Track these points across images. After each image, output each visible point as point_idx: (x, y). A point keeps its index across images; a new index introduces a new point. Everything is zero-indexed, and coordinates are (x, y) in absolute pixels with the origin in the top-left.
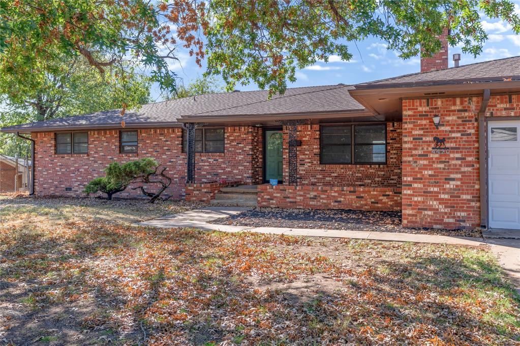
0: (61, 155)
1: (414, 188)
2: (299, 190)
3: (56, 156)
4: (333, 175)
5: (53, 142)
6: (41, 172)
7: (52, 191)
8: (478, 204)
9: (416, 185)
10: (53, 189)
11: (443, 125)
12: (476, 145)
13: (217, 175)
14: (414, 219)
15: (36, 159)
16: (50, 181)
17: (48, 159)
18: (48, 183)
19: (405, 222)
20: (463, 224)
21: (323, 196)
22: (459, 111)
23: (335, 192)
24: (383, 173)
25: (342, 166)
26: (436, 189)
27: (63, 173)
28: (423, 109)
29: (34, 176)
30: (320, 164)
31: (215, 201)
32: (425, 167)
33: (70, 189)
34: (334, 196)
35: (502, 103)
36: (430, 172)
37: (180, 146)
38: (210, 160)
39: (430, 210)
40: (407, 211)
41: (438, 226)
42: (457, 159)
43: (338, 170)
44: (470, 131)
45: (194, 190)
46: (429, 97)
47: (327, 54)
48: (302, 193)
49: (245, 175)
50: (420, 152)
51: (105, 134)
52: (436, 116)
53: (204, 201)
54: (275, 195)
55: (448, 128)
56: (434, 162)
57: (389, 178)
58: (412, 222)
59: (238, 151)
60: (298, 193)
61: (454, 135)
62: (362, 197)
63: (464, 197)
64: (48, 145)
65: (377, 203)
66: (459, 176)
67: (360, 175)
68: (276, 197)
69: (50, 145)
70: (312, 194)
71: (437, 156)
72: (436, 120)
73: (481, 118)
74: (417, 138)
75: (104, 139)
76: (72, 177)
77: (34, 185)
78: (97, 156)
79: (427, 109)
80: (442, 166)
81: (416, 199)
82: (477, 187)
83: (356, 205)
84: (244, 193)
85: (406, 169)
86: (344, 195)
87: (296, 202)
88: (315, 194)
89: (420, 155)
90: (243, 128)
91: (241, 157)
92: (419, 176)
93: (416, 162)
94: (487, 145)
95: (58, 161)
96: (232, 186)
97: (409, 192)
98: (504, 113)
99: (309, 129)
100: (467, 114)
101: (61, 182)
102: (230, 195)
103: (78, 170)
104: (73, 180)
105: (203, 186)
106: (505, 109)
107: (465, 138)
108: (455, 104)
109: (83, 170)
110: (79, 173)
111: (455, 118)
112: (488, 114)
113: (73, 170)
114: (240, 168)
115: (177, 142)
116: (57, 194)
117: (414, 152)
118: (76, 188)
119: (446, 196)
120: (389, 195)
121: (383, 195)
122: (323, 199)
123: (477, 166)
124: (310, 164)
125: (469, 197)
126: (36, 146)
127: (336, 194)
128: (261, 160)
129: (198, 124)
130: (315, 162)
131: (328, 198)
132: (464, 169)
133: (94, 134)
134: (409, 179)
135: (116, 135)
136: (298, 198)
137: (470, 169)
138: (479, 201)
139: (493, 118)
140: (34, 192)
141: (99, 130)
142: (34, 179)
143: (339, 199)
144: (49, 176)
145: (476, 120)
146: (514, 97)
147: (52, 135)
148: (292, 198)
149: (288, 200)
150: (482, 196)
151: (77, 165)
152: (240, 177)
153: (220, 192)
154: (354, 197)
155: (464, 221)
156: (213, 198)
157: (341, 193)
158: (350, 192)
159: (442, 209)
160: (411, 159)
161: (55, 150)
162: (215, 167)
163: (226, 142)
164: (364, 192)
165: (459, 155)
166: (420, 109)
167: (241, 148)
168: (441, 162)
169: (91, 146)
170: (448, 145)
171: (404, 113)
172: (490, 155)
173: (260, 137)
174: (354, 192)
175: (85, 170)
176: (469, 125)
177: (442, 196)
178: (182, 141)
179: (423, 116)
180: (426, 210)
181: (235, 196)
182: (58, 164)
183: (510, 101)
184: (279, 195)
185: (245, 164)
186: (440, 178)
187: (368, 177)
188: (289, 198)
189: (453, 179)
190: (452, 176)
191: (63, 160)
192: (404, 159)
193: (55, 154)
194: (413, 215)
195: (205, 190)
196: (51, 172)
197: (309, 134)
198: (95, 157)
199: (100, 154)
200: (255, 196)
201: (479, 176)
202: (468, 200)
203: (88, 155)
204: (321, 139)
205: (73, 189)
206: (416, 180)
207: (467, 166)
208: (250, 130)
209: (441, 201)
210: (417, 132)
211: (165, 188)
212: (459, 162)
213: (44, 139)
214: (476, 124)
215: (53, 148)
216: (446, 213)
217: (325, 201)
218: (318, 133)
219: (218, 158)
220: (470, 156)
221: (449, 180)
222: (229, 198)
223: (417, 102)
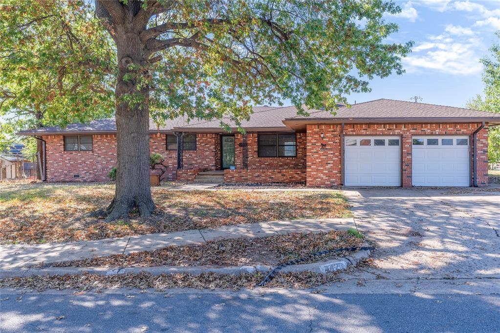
0: (70, 152)
1: (312, 168)
2: (249, 172)
3: (65, 152)
4: (266, 163)
5: (62, 142)
6: (52, 164)
7: (62, 178)
8: (340, 175)
9: (313, 167)
10: (63, 176)
11: (325, 138)
12: (339, 147)
13: (191, 164)
14: (312, 182)
15: (47, 155)
16: (60, 171)
17: (58, 155)
18: (59, 172)
19: (308, 184)
20: (334, 184)
21: (263, 175)
22: (332, 131)
23: (270, 172)
24: (294, 162)
25: (271, 158)
26: (322, 168)
27: (71, 164)
28: (316, 130)
29: (46, 167)
30: (258, 157)
31: (197, 180)
32: (317, 158)
33: (78, 176)
34: (269, 175)
35: (350, 128)
36: (320, 160)
37: (165, 146)
38: (186, 155)
39: (319, 178)
40: (309, 179)
41: (323, 186)
42: (331, 154)
43: (269, 161)
44: (337, 141)
45: (183, 173)
46: (319, 125)
47: (272, 103)
48: (251, 174)
49: (210, 164)
50: (315, 151)
51: (107, 137)
52: (322, 133)
53: (189, 180)
54: (235, 175)
55: (327, 139)
56: (321, 155)
57: (298, 165)
58: (311, 184)
59: (206, 149)
60: (249, 174)
61: (330, 143)
62: (285, 175)
63: (334, 172)
64: (58, 145)
65: (293, 178)
66: (332, 162)
67: (282, 163)
68: (235, 176)
69: (59, 145)
70: (257, 174)
71: (322, 152)
72: (322, 136)
73: (342, 135)
74: (314, 144)
75: (105, 140)
76: (80, 168)
77: (46, 174)
78: (100, 152)
79: (318, 130)
80: (325, 157)
81: (313, 173)
82: (340, 167)
83: (281, 179)
84: (214, 175)
85: (308, 159)
86: (275, 174)
87: (247, 179)
88: (259, 174)
89: (315, 152)
90: (209, 135)
91: (207, 153)
92: (314, 162)
93: (313, 156)
94: (344, 147)
95: (67, 156)
96: (204, 171)
97: (310, 170)
98: (351, 133)
99: (251, 136)
100: (335, 133)
101: (69, 171)
102: (205, 176)
103: (85, 163)
104: (80, 169)
105: (188, 171)
106: (352, 131)
107: (335, 144)
108: (330, 128)
109: (89, 163)
110: (85, 165)
111: (330, 134)
112: (344, 133)
113: (81, 163)
114: (207, 160)
115: (162, 143)
116: (67, 180)
117: (312, 151)
118: (83, 176)
119: (327, 172)
120: (298, 174)
121: (296, 174)
122: (263, 176)
123: (339, 157)
124: (252, 157)
125: (336, 172)
126: (47, 145)
127: (270, 174)
128: (219, 155)
129: (185, 132)
130: (255, 156)
131: (266, 176)
132: (334, 159)
133: (98, 137)
134: (310, 164)
135: (115, 138)
136: (248, 176)
137: (337, 159)
138: (340, 173)
139: (346, 135)
140: (46, 179)
141: (101, 134)
142: (46, 170)
143: (272, 177)
144: (60, 167)
145: (340, 136)
146: (355, 126)
147: (62, 137)
148: (245, 177)
149: (243, 178)
150: (342, 171)
151: (83, 159)
152: (207, 166)
153: (198, 174)
154: (280, 175)
155: (334, 183)
156: (195, 178)
157: (273, 173)
158: (278, 172)
159: (325, 177)
160: (311, 154)
161: (64, 148)
162: (190, 160)
163: (197, 143)
164: (285, 172)
165: (332, 152)
166: (315, 130)
167: (208, 148)
168: (324, 156)
169: (95, 145)
170: (327, 147)
171: (307, 131)
172: (345, 152)
173: (219, 140)
174: (280, 172)
175: (90, 162)
176: (336, 138)
177: (325, 172)
178: (166, 142)
179: (316, 133)
180: (317, 178)
181: (209, 176)
182: (67, 158)
183: (354, 128)
184: (237, 175)
185: (211, 157)
186: (324, 163)
187: (286, 164)
188: (243, 176)
189: (329, 164)
190: (329, 162)
191: (72, 155)
192: (307, 154)
193: (64, 151)
194: (312, 181)
195: (190, 173)
196: (61, 164)
197: (252, 140)
198: (98, 153)
199: (103, 151)
200: (222, 176)
201: (340, 162)
202: (336, 173)
203: (93, 152)
204: (258, 142)
205: (80, 176)
206: (313, 164)
207: (336, 157)
208: (214, 136)
209: (324, 174)
210: (313, 141)
211: (163, 172)
212: (332, 155)
213: (55, 140)
214: (339, 137)
215: (62, 147)
216: (326, 180)
217: (264, 178)
218: (257, 138)
219: (192, 154)
220: (337, 152)
221: (327, 164)
222: (205, 178)
223: (313, 127)
